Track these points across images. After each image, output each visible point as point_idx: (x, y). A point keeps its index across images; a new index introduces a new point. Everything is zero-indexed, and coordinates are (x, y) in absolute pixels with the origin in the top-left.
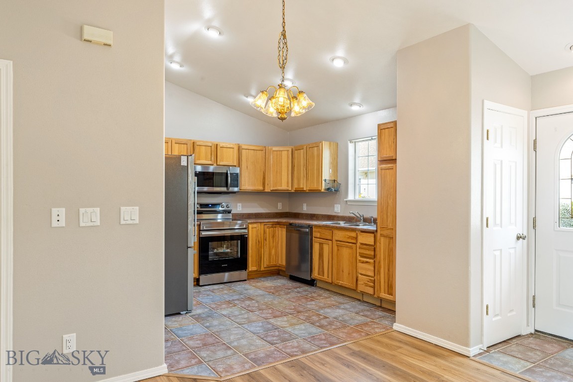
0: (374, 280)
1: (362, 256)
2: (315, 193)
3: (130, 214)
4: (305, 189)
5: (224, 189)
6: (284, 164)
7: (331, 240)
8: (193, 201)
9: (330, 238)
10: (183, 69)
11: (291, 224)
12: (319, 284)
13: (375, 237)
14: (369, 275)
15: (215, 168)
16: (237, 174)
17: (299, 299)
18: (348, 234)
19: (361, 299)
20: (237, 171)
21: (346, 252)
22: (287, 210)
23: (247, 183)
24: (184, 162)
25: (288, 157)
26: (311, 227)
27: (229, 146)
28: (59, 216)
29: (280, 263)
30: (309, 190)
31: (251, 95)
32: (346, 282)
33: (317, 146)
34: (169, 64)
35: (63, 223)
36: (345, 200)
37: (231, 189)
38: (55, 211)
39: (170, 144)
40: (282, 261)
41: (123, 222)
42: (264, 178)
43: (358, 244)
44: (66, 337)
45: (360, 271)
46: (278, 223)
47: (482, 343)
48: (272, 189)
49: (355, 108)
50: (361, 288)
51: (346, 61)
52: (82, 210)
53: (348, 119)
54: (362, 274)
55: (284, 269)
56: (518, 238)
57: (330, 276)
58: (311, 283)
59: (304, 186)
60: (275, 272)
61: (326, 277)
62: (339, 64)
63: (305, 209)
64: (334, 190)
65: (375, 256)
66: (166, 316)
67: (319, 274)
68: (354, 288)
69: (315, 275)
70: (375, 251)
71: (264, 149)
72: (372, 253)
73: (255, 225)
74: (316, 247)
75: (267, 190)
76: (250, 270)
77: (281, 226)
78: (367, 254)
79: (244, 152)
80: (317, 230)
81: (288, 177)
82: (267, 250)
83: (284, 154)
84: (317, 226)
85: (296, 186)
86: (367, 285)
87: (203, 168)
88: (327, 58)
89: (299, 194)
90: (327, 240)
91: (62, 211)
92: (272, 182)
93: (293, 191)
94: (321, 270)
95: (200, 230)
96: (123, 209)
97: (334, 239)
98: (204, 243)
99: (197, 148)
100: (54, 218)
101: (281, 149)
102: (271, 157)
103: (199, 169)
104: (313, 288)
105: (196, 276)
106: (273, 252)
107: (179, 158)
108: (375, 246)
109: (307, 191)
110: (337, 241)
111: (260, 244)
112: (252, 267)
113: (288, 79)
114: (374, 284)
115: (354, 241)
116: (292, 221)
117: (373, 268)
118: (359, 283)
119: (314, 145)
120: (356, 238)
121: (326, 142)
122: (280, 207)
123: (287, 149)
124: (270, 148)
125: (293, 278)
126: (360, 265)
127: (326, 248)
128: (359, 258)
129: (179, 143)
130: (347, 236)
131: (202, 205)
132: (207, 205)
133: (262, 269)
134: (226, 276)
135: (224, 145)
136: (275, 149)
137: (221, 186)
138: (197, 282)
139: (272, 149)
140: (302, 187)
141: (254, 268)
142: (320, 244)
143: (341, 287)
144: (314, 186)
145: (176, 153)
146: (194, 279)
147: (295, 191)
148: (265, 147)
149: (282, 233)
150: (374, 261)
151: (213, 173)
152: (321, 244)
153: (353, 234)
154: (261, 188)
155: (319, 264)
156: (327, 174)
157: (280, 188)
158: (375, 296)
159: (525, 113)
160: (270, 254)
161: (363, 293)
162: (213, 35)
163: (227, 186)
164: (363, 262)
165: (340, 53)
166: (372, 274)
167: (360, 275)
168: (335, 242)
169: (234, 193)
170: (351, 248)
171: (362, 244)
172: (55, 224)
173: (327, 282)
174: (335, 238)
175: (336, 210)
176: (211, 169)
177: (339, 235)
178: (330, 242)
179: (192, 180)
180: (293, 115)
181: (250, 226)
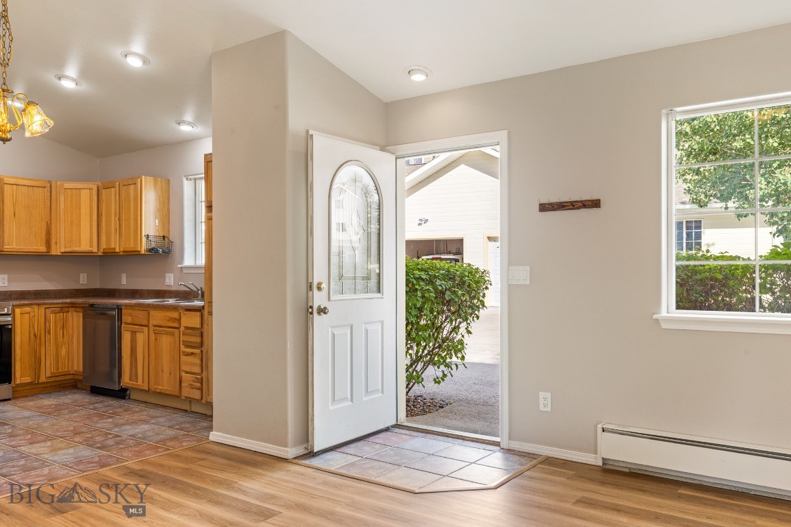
0: (202, 378)
1: (187, 346)
2: (132, 256)
4: (117, 250)
6: (85, 210)
7: (147, 326)
9: (145, 322)
11: (92, 305)
13: (202, 316)
14: (195, 371)
17: (89, 417)
18: (169, 315)
19: (188, 409)
21: (166, 341)
22: (96, 286)
25: (91, 200)
26: (119, 308)
29: (75, 368)
30: (124, 252)
32: (166, 385)
33: (133, 182)
36: (179, 266)
40: (77, 365)
42: (48, 233)
43: (182, 329)
45: (184, 368)
46: (73, 305)
48: (63, 251)
49: (185, 128)
50: (186, 392)
51: (145, 61)
54: (187, 372)
55: (81, 378)
57: (146, 380)
58: (122, 394)
59: (117, 245)
60: (68, 384)
61: (140, 382)
62: (135, 63)
63: (124, 282)
64: (163, 252)
65: (202, 344)
67: (131, 380)
68: (177, 393)
69: (126, 381)
70: (202, 336)
71: (49, 185)
72: (198, 340)
73: (27, 309)
74: (126, 337)
75: (56, 251)
76: (18, 382)
77: (77, 309)
78: (191, 342)
80: (129, 311)
81: (91, 232)
82: (51, 349)
83: (85, 194)
84: (127, 306)
85: (104, 246)
86: (192, 387)
88: (116, 52)
89: (108, 259)
90: (142, 326)
92: (62, 240)
93: (100, 254)
94: (133, 372)
97: (151, 325)
101: (79, 185)
102: (62, 198)
104: (125, 401)
106: (63, 351)
108: (202, 330)
109: (121, 253)
110: (155, 326)
112: (20, 376)
113: (67, 77)
114: (202, 384)
115: (176, 325)
116: (92, 301)
117: (199, 362)
118: (183, 385)
119: (130, 182)
120: (179, 320)
121: (148, 178)
122: (83, 280)
123: (90, 186)
124: (58, 183)
125: (96, 391)
126: (183, 358)
127: (141, 338)
128: (183, 348)
130: (167, 318)
133: (42, 379)
136: (67, 185)
139: (62, 185)
140: (113, 246)
141: (27, 380)
142: (132, 332)
143: (161, 394)
144: (131, 246)
147: (103, 253)
148: (50, 182)
149: (78, 320)
150: (202, 351)
152: (134, 333)
153: (175, 315)
154: (44, 249)
155: (131, 364)
156: (150, 226)
157: (77, 249)
158: (203, 401)
160: (57, 354)
161: (190, 400)
164: (187, 354)
165: (137, 45)
166: (197, 370)
167: (183, 375)
168: (152, 329)
170: (172, 334)
171: (187, 328)
173: (142, 390)
174: (152, 322)
175: (167, 281)
177: (157, 317)
178: (145, 329)
180: (27, 135)
181: (18, 311)
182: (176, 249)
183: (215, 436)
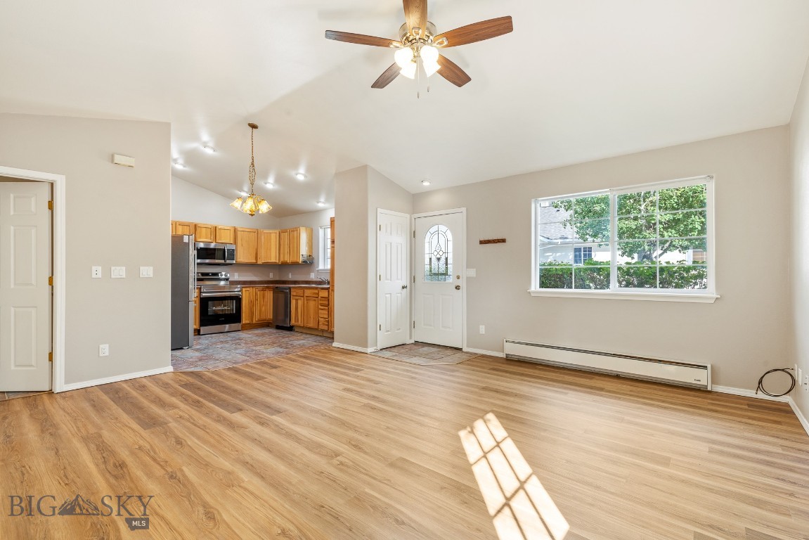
0: (329, 320)
1: (322, 306)
2: (295, 265)
3: (147, 271)
4: (288, 262)
5: (222, 261)
6: (273, 243)
7: (303, 297)
8: (193, 271)
9: (302, 295)
10: (185, 168)
11: (277, 287)
12: (296, 330)
13: (329, 292)
15: (215, 245)
16: (233, 250)
18: (313, 291)
20: (233, 247)
21: (312, 304)
22: (277, 279)
23: (242, 256)
24: (186, 239)
25: (276, 238)
26: (290, 288)
27: (226, 228)
28: (97, 271)
30: (291, 262)
31: (244, 191)
32: (311, 325)
33: (296, 230)
34: (174, 164)
35: (100, 275)
36: (317, 269)
37: (228, 262)
38: (94, 268)
39: (174, 225)
40: (270, 316)
41: (141, 276)
42: (257, 254)
43: (320, 298)
44: (101, 346)
45: (320, 316)
46: (268, 288)
47: (376, 345)
48: (263, 262)
49: (321, 205)
50: (321, 327)
51: (305, 176)
52: (113, 268)
53: (317, 213)
55: (272, 322)
56: (403, 288)
57: (302, 321)
58: (291, 329)
59: (288, 259)
60: (265, 324)
61: (299, 323)
62: (301, 178)
63: (290, 277)
64: (309, 263)
65: (328, 304)
66: (172, 350)
67: (295, 322)
68: (317, 328)
69: (293, 322)
70: (329, 301)
71: (257, 231)
72: (327, 302)
73: (248, 289)
74: (293, 302)
75: (260, 262)
76: (244, 322)
77: (270, 289)
78: (324, 304)
79: (239, 232)
80: (294, 290)
81: (276, 253)
82: (258, 307)
83: (273, 236)
84: (293, 287)
85: (282, 260)
86: (324, 324)
87: (205, 245)
88: (293, 173)
89: (283, 266)
90: (300, 297)
91: (100, 268)
92: (263, 257)
93: (280, 263)
94: (297, 318)
95: (200, 292)
96: (141, 268)
98: (204, 302)
99: (198, 230)
100: (94, 273)
101: (271, 231)
102: (263, 237)
103: (202, 245)
104: (292, 332)
105: (197, 327)
106: (263, 309)
107: (182, 237)
108: (329, 298)
110: (307, 297)
111: (252, 304)
112: (245, 320)
113: (269, 183)
114: (329, 323)
115: (317, 296)
116: (277, 285)
117: (327, 313)
118: (319, 324)
120: (318, 294)
121: (303, 228)
122: (271, 276)
123: (276, 231)
124: (261, 230)
125: (278, 327)
126: (320, 311)
127: (300, 303)
128: (320, 307)
129: (183, 225)
130: (313, 293)
131: (203, 274)
132: (207, 274)
133: (254, 322)
134: (227, 327)
135: (222, 227)
136: (265, 231)
137: (219, 259)
138: (197, 332)
139: (263, 231)
140: (286, 260)
141: (248, 322)
143: (310, 328)
144: (294, 260)
145: (180, 232)
146: (195, 330)
149: (269, 295)
150: (329, 308)
151: (214, 249)
152: (297, 300)
153: (316, 291)
154: (254, 261)
155: (296, 314)
156: (304, 250)
157: (270, 261)
158: (329, 331)
159: (408, 216)
160: (260, 311)
161: (323, 331)
162: (209, 151)
163: (224, 259)
164: (322, 309)
165: (302, 170)
166: (326, 316)
167: (320, 319)
168: (305, 298)
169: (231, 264)
170: (315, 300)
171: (322, 297)
172: (94, 276)
173: (300, 326)
174: (306, 295)
175: (311, 276)
176: (212, 246)
177: (308, 292)
178: (302, 298)
179: (193, 253)
180: (260, 212)
181: (244, 289)
182: (315, 261)
183: (335, 344)
